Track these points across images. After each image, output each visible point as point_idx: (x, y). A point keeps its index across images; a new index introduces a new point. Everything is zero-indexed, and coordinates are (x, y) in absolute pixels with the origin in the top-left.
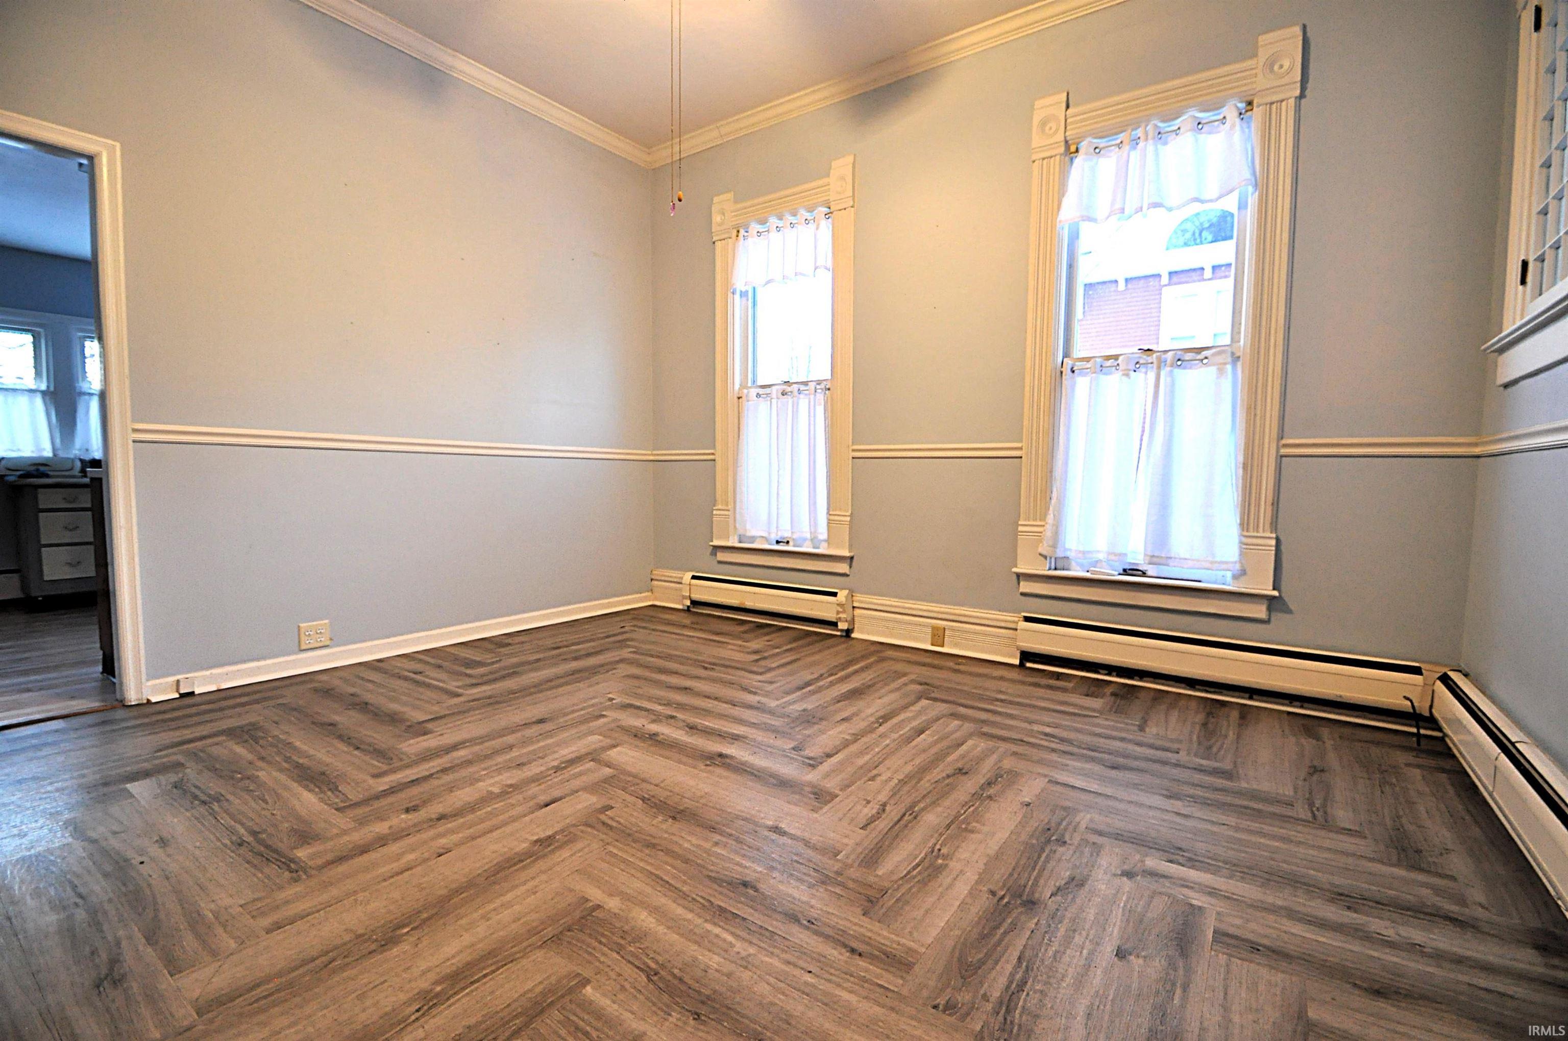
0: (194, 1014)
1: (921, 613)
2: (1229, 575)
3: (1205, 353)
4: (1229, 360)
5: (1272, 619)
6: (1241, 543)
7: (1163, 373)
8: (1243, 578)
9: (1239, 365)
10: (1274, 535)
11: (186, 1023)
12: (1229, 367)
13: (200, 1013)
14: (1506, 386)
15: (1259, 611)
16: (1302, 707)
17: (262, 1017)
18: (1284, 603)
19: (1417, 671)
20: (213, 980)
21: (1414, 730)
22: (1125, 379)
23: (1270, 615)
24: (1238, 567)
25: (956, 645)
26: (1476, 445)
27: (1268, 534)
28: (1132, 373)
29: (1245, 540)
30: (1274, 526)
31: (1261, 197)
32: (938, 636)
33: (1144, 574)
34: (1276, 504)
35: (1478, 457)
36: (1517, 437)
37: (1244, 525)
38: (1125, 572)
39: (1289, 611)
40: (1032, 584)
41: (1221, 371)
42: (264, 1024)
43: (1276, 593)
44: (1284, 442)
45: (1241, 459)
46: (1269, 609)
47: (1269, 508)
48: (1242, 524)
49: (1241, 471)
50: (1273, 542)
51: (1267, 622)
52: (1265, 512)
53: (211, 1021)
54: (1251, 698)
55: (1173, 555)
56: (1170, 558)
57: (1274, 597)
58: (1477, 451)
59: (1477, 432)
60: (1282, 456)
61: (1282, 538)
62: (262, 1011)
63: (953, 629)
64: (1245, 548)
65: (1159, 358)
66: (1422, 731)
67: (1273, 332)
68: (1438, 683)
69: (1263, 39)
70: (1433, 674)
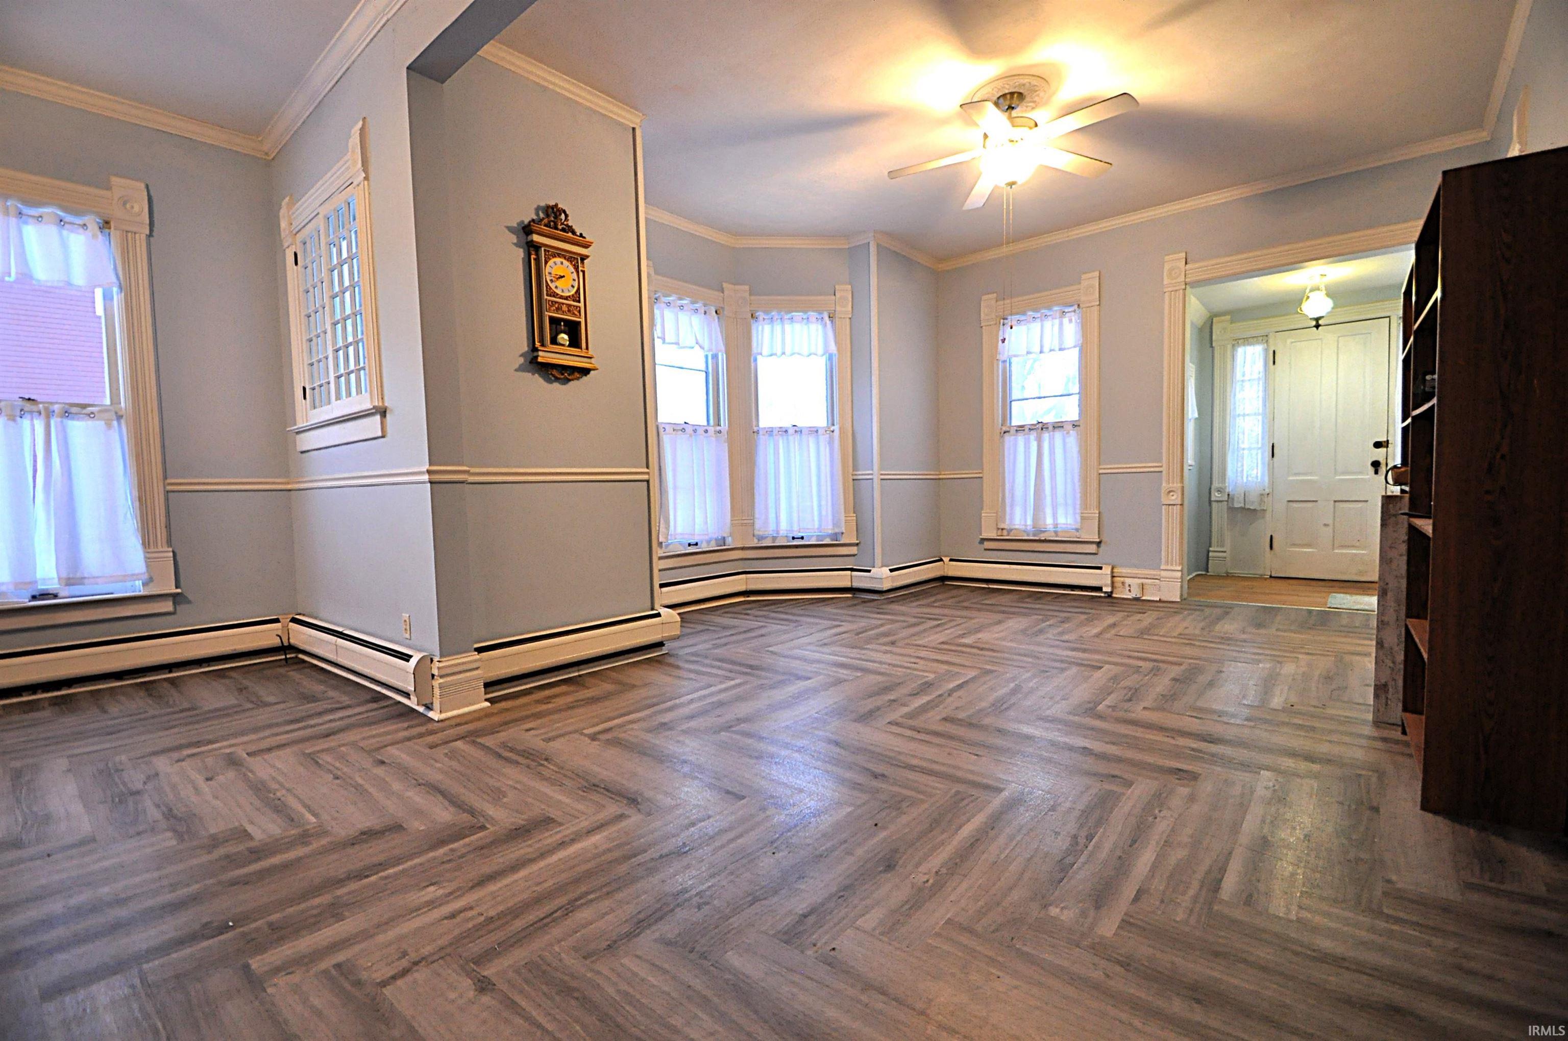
2: (139, 583)
3: (90, 409)
4: (115, 417)
5: (178, 611)
6: (145, 557)
7: (52, 422)
8: (151, 585)
9: (123, 422)
10: (171, 549)
12: (115, 423)
14: (303, 452)
15: (168, 606)
16: (209, 666)
18: (186, 597)
19: (277, 621)
21: (283, 657)
22: (11, 423)
23: (175, 608)
24: (146, 576)
26: (288, 483)
27: (166, 549)
28: (18, 419)
29: (148, 555)
30: (169, 543)
31: (126, 295)
33: (55, 596)
34: (168, 526)
35: (290, 490)
36: (305, 482)
37: (146, 544)
38: (34, 598)
39: (189, 602)
41: (109, 425)
43: (179, 591)
44: (169, 481)
45: (136, 494)
46: (174, 603)
47: (164, 530)
48: (144, 544)
49: (137, 504)
50: (171, 554)
51: (174, 613)
52: (161, 534)
54: (170, 672)
55: (86, 575)
56: (85, 578)
57: (178, 594)
58: (289, 487)
59: (287, 477)
60: (168, 492)
61: (176, 551)
64: (149, 562)
65: (46, 409)
66: (288, 656)
67: (149, 401)
68: (291, 624)
69: (115, 180)
70: (285, 619)
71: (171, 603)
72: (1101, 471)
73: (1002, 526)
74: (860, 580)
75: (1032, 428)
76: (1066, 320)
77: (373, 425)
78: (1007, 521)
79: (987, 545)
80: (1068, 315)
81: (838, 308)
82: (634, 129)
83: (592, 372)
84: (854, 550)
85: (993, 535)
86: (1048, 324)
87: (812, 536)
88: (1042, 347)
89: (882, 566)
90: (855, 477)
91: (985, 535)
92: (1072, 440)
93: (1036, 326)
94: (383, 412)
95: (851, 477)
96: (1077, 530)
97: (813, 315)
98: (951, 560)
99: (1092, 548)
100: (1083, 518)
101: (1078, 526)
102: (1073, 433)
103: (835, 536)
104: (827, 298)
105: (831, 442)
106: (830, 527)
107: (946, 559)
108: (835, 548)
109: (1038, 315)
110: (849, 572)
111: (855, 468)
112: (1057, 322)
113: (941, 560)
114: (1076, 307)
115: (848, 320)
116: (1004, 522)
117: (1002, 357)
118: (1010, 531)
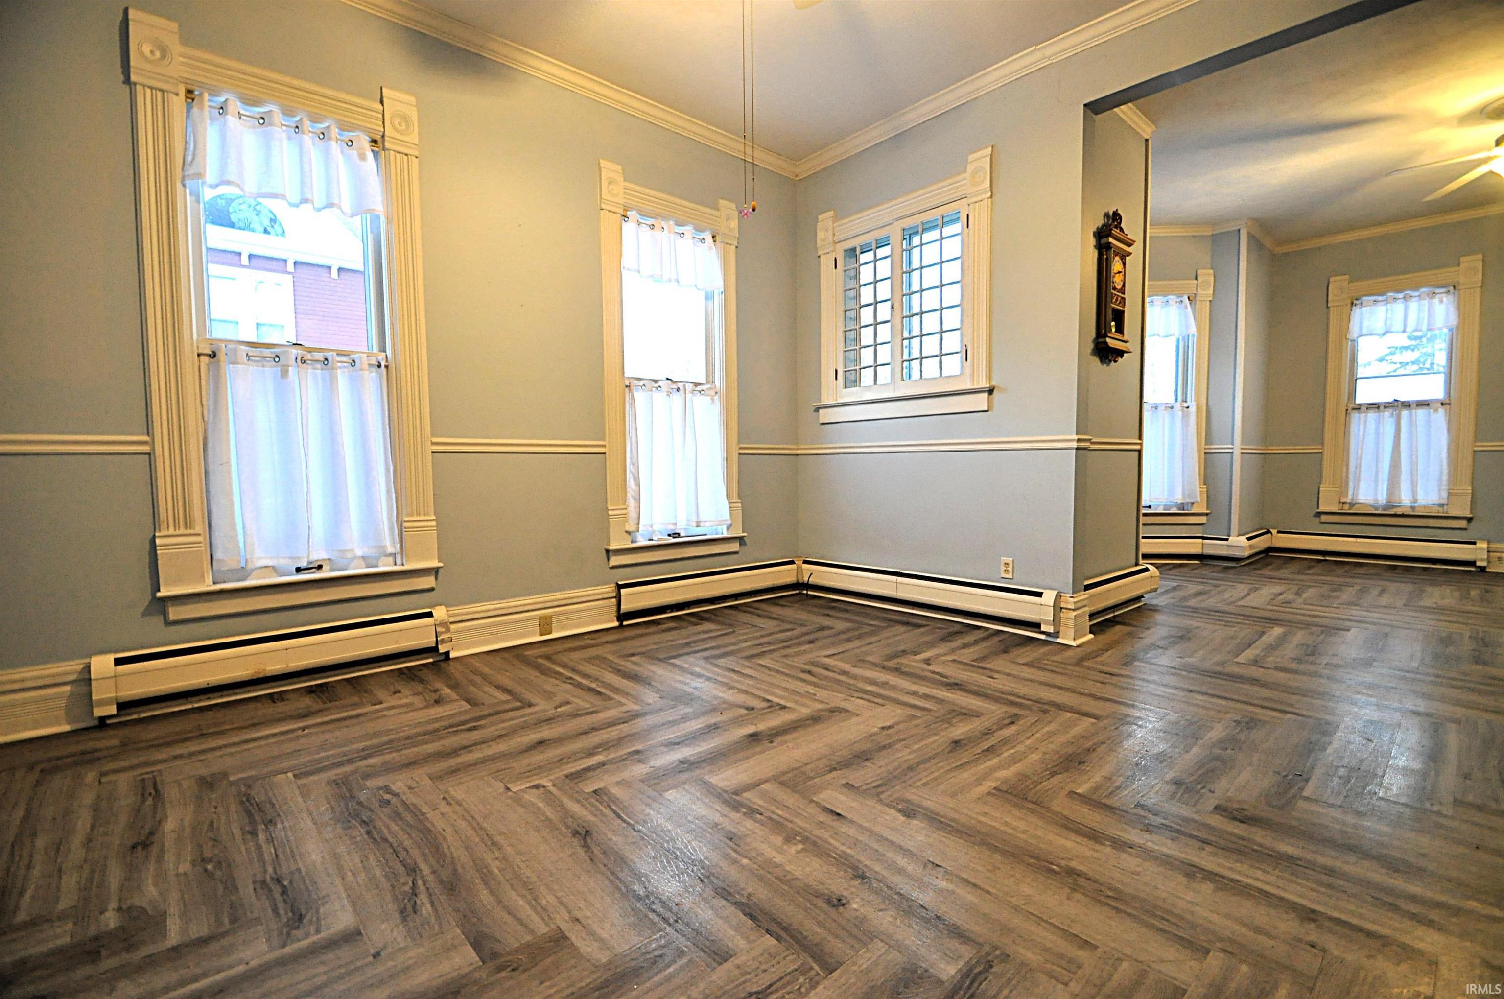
0: (1211, 954)
1: (526, 608)
3: (701, 387)
5: (743, 551)
8: (731, 529)
10: (741, 501)
11: (1222, 955)
13: (1208, 952)
14: (826, 423)
17: (1188, 916)
18: (747, 540)
19: (792, 562)
20: (1171, 959)
23: (741, 548)
24: (728, 522)
25: (563, 628)
26: (798, 449)
27: (738, 500)
29: (729, 505)
30: (739, 495)
32: (545, 625)
34: (739, 482)
35: (798, 455)
37: (728, 495)
38: (668, 536)
39: (748, 544)
40: (620, 557)
42: (1192, 913)
43: (744, 534)
46: (741, 545)
47: (736, 484)
48: (726, 495)
50: (741, 505)
51: (740, 553)
52: (735, 487)
53: (1209, 941)
57: (743, 537)
58: (798, 452)
59: (797, 444)
61: (744, 502)
62: (1181, 918)
63: (559, 614)
64: (731, 510)
65: (684, 387)
68: (811, 565)
69: (722, 202)
70: (799, 562)
71: (738, 544)
72: (1476, 449)
73: (1343, 500)
74: (1213, 548)
75: (1388, 406)
76: (1436, 301)
77: (981, 401)
78: (1350, 497)
79: (1324, 518)
80: (1437, 296)
81: (1200, 291)
82: (1147, 140)
83: (1125, 355)
84: (1203, 520)
85: (1335, 508)
86: (1413, 305)
87: (1159, 505)
88: (1405, 326)
89: (1239, 535)
90: (1208, 451)
91: (1322, 508)
92: (1440, 417)
93: (1398, 307)
94: (991, 391)
95: (1204, 451)
96: (1442, 505)
97: (1172, 298)
98: (1279, 532)
99: (1463, 524)
100: (1450, 494)
101: (1444, 501)
102: (1441, 411)
103: (1182, 506)
104: (1190, 282)
105: (1185, 417)
106: (1180, 497)
107: (1274, 532)
108: (1184, 517)
109: (1401, 295)
110: (1200, 540)
111: (1209, 440)
112: (1426, 302)
113: (1268, 532)
114: (1452, 288)
115: (1208, 303)
116: (1347, 496)
117: (1350, 337)
118: (1352, 505)
